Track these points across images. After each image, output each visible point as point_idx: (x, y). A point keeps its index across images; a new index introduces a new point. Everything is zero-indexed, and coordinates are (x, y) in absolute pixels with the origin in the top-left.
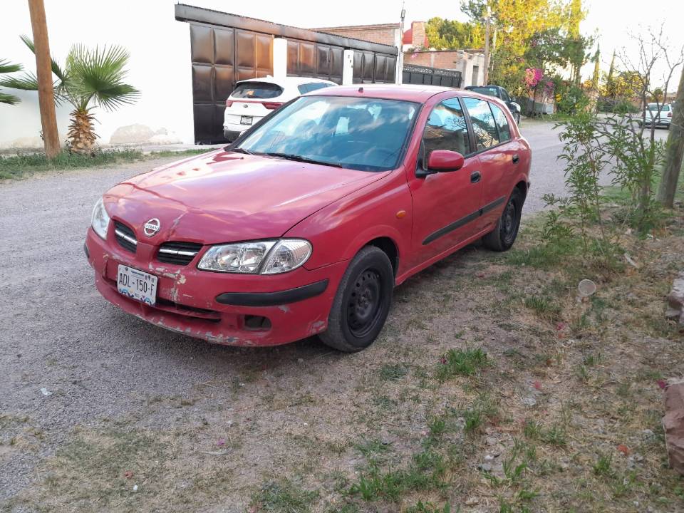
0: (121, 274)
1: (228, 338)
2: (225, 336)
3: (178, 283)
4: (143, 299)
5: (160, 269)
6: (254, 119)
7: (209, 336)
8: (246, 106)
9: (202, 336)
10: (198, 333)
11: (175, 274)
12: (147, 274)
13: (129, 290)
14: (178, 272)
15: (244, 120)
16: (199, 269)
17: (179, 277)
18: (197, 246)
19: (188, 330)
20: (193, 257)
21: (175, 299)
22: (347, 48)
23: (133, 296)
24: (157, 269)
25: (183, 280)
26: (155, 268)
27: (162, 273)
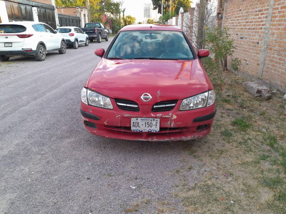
0: (134, 122)
1: (193, 136)
2: (191, 136)
3: (172, 119)
4: (150, 131)
5: (159, 115)
6: (13, 44)
7: (184, 138)
8: (7, 38)
9: (181, 139)
10: (178, 138)
11: (169, 115)
12: (152, 119)
13: (139, 129)
14: (170, 114)
15: (7, 45)
16: (180, 111)
17: (172, 116)
18: (175, 101)
19: (172, 139)
20: (174, 106)
21: (173, 126)
22: (33, 6)
23: (142, 131)
24: (157, 115)
25: (175, 117)
26: (156, 115)
27: (162, 116)
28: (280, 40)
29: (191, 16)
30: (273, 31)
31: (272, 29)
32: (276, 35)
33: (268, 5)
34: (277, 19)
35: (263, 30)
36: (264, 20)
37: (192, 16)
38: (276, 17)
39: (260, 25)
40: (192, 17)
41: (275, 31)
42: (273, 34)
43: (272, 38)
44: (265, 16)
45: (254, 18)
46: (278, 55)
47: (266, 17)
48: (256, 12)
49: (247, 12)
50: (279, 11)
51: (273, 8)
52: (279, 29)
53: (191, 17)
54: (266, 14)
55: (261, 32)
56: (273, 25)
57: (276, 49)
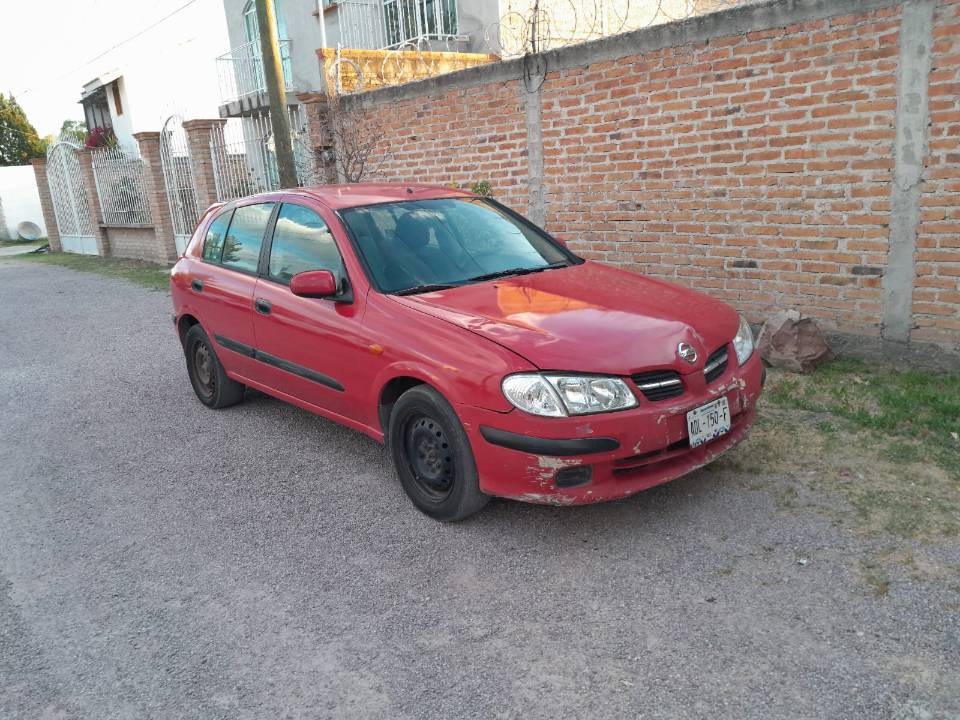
4: (716, 434)
11: (735, 383)
12: (716, 401)
13: (700, 436)
17: (738, 382)
20: (727, 360)
21: (746, 407)
23: (705, 439)
24: (719, 389)
25: (743, 383)
26: (717, 390)
27: (726, 389)
28: (585, 204)
29: (151, 162)
30: (558, 185)
31: (551, 181)
32: (567, 195)
33: (522, 126)
34: (564, 156)
35: (520, 186)
36: (519, 160)
37: (155, 159)
38: (556, 152)
39: (505, 174)
40: (156, 161)
41: (564, 185)
42: (560, 191)
43: (558, 203)
44: (519, 150)
45: (478, 159)
46: (589, 239)
47: (524, 153)
48: (483, 141)
49: (445, 144)
50: (560, 137)
51: (542, 133)
52: (576, 179)
53: (154, 164)
54: (521, 145)
55: (514, 191)
56: (552, 171)
57: (579, 227)
